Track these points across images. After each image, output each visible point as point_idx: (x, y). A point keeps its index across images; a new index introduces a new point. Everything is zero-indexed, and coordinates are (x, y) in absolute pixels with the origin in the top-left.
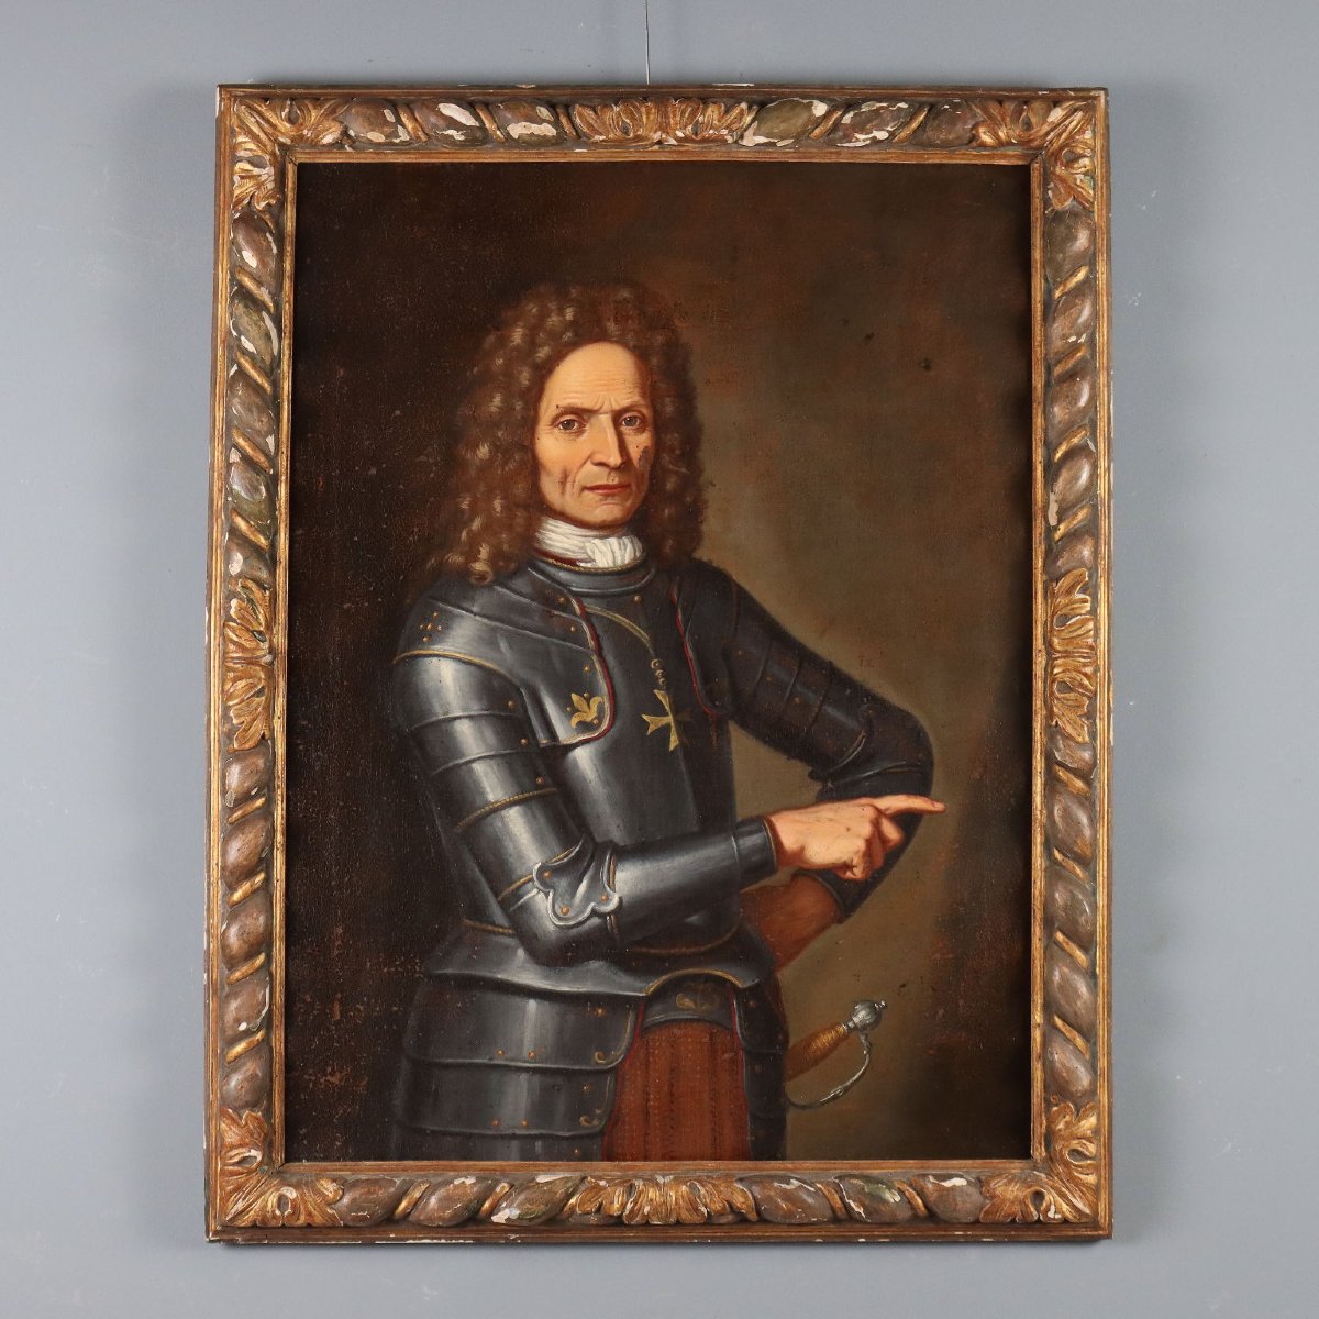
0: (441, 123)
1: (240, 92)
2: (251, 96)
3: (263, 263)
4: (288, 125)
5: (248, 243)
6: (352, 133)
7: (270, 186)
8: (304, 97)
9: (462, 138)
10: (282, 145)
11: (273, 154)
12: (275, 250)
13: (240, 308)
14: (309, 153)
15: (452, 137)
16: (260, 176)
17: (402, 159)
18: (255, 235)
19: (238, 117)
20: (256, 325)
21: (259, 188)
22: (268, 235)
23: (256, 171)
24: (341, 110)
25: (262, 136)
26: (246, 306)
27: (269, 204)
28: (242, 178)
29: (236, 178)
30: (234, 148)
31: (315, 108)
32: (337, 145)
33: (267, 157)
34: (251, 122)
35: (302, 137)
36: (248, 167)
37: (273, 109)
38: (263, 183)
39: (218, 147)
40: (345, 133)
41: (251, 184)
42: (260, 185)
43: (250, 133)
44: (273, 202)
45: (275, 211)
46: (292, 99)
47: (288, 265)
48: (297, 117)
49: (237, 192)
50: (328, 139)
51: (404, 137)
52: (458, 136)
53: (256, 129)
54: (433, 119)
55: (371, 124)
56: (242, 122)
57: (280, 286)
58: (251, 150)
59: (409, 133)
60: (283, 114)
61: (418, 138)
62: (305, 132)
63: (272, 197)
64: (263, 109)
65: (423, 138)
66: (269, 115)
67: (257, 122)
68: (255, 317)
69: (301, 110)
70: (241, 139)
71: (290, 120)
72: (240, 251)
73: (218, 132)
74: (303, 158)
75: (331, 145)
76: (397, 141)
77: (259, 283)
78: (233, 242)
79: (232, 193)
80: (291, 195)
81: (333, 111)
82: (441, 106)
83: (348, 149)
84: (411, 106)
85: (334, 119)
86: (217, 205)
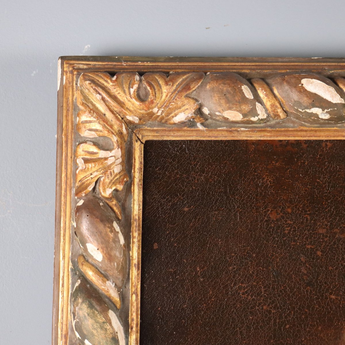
0: (305, 100)
1: (82, 65)
2: (96, 70)
3: (109, 257)
4: (137, 103)
5: (93, 234)
6: (206, 111)
7: (117, 169)
8: (153, 71)
9: (327, 117)
10: (128, 124)
11: (120, 134)
12: (122, 241)
13: (83, 309)
14: (157, 131)
15: (316, 115)
16: (106, 159)
17: (256, 137)
18: (101, 226)
19: (82, 92)
20: (102, 328)
21: (105, 173)
22: (115, 225)
23: (102, 154)
24: (194, 87)
25: (109, 116)
26: (91, 306)
27: (116, 190)
28: (86, 161)
29: (80, 162)
30: (77, 128)
31: (167, 83)
32: (190, 124)
33: (115, 139)
34: (96, 99)
35: (151, 115)
36: (93, 149)
37: (121, 86)
38: (109, 167)
39: (60, 123)
40: (199, 111)
41: (97, 168)
42: (106, 169)
43: (94, 111)
44: (120, 187)
45: (122, 196)
46: (141, 74)
47: (135, 253)
48: (147, 94)
49: (80, 177)
50: (180, 117)
51: (262, 115)
52: (323, 115)
53: (101, 107)
54: (295, 96)
55: (228, 101)
56: (85, 98)
57: (127, 278)
58: (96, 130)
59: (266, 110)
60: (132, 90)
61: (277, 116)
62: (155, 110)
63: (119, 183)
64: (109, 84)
65: (282, 115)
66: (116, 91)
67: (103, 99)
68: (101, 319)
69: (150, 85)
70: (84, 117)
71: (141, 98)
72: (83, 242)
73: (60, 107)
74: (150, 136)
75: (183, 123)
76: (255, 119)
77: (105, 277)
78: (76, 232)
79: (75, 175)
80: (138, 175)
81: (187, 87)
82: (304, 81)
83: (200, 127)
84: (269, 81)
85: (187, 97)
86: (59, 185)
